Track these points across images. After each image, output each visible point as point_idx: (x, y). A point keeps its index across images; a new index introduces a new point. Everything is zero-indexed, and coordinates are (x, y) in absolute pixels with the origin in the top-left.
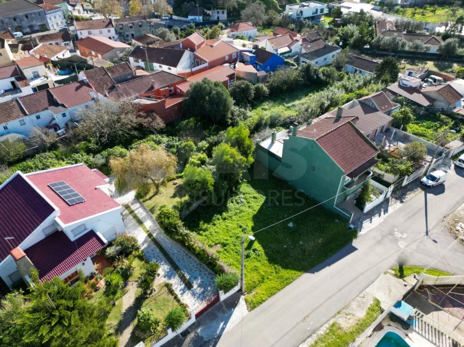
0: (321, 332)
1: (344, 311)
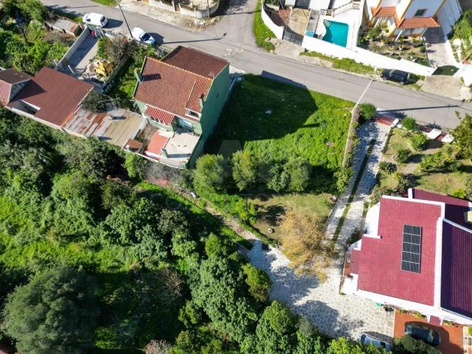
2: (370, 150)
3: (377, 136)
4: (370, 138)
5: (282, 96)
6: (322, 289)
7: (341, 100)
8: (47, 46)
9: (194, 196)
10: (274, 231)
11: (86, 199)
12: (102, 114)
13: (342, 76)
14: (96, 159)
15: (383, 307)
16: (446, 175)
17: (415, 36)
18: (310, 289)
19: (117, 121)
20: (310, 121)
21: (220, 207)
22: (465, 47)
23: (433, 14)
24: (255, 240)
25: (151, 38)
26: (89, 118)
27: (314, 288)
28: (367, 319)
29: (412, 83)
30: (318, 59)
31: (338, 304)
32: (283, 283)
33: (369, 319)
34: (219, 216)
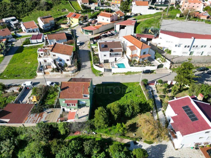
2: (153, 93)
3: (152, 89)
4: (151, 90)
6: (168, 151)
7: (133, 83)
8: (6, 99)
9: (95, 133)
10: (136, 135)
11: (42, 153)
12: (41, 113)
13: (130, 77)
14: (45, 130)
15: (194, 149)
16: (181, 93)
17: (145, 61)
18: (163, 153)
19: (49, 113)
20: (127, 91)
21: (108, 134)
22: (161, 59)
23: (148, 53)
24: (129, 142)
25: (54, 83)
26: (36, 116)
27: (164, 152)
28: (192, 156)
29: (152, 72)
30: (119, 74)
31: (178, 155)
32: (151, 156)
33: (193, 156)
34: (109, 138)
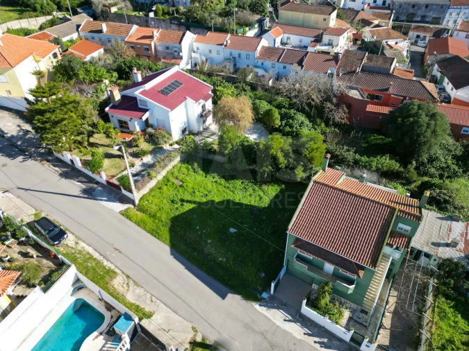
0: (106, 263)
1: (131, 282)
5: (210, 247)
20: (188, 207)
